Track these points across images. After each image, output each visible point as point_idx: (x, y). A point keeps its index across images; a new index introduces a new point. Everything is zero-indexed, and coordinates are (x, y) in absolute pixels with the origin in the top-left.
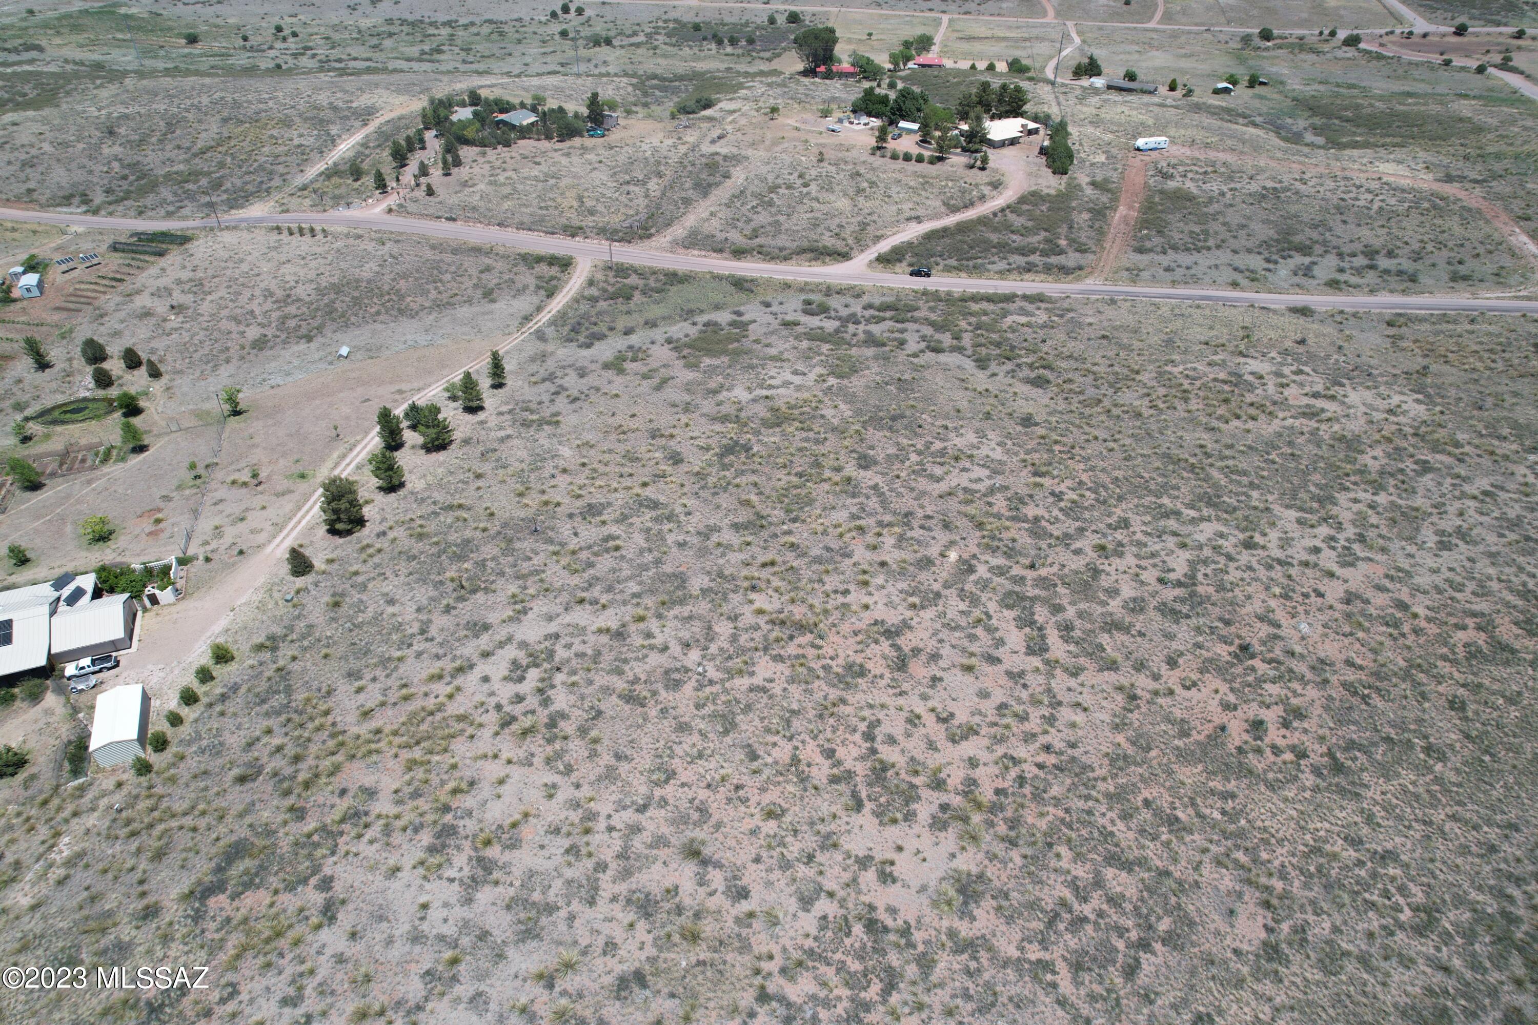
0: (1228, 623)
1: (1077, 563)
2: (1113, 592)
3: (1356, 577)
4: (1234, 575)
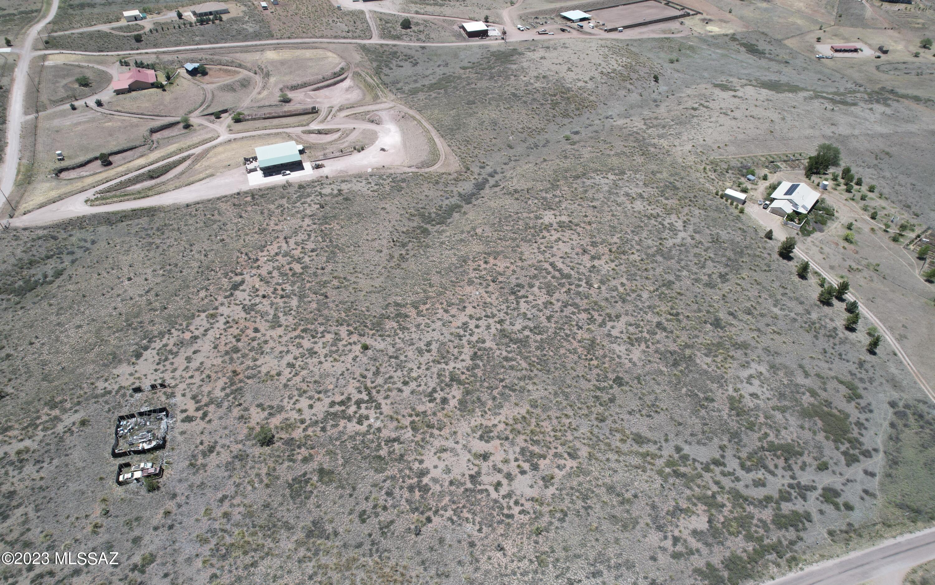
0: (501, 288)
1: (556, 295)
2: (540, 288)
3: (463, 318)
4: (504, 307)
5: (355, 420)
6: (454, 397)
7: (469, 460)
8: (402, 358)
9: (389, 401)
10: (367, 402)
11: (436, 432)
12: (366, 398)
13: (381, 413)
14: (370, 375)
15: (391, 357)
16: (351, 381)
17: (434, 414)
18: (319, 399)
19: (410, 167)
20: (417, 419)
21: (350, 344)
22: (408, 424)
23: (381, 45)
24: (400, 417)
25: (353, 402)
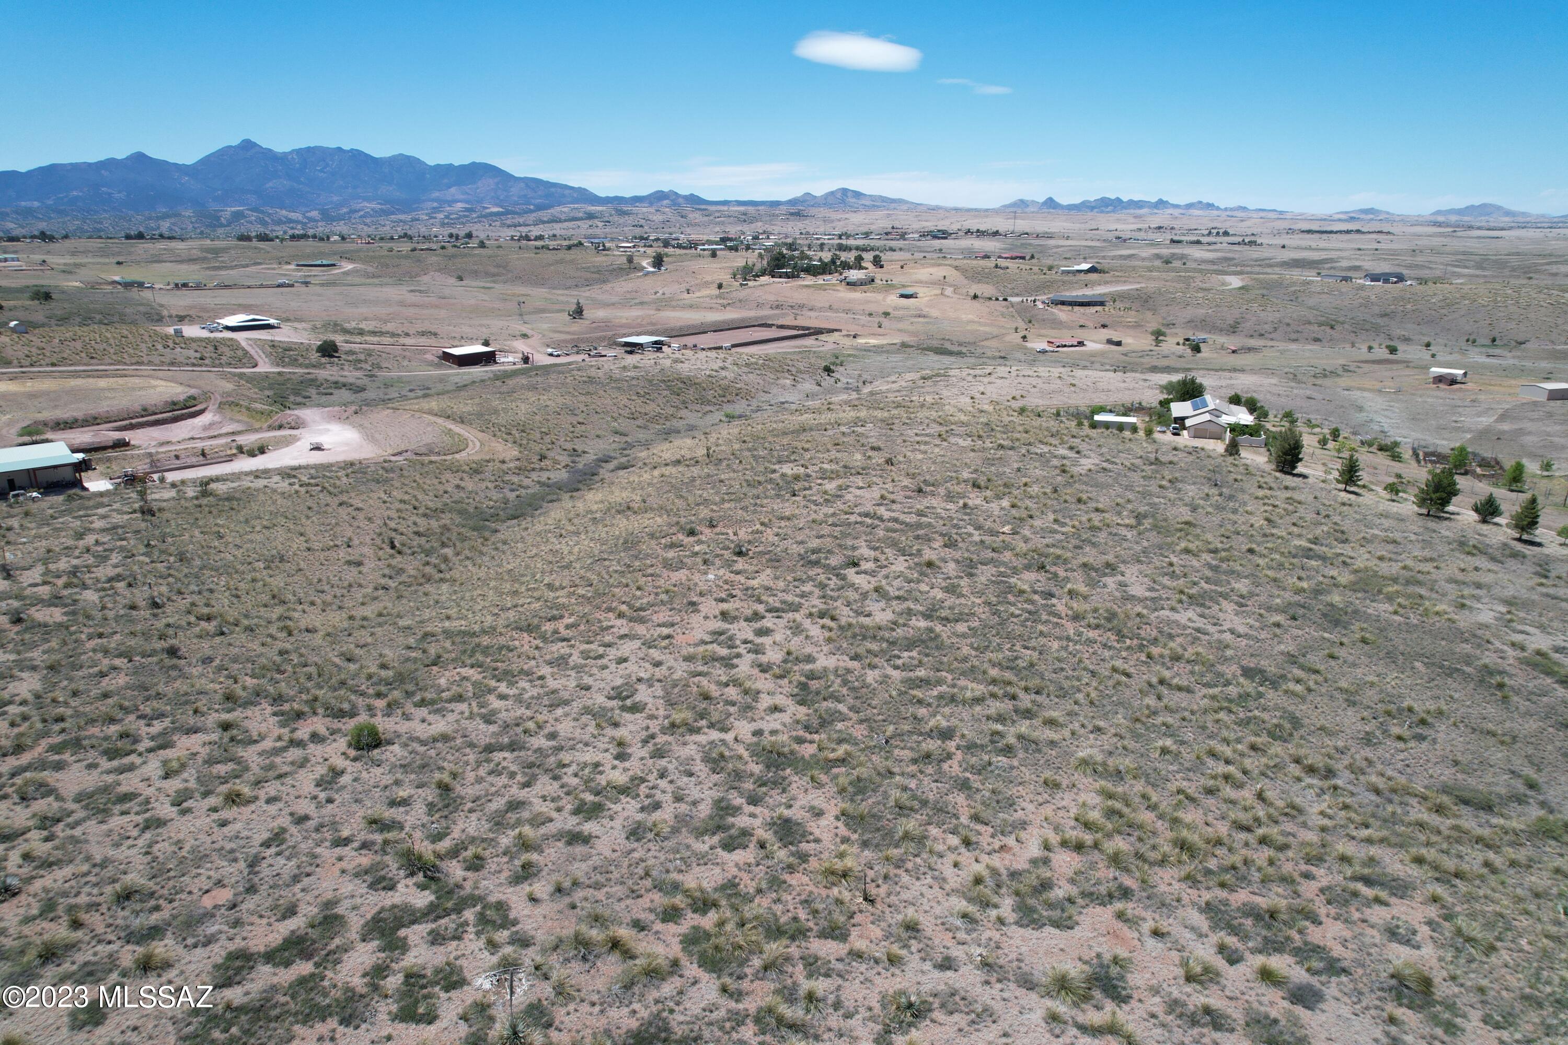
0: (772, 561)
1: (929, 554)
2: (875, 549)
3: (702, 624)
4: (808, 588)
5: (385, 1008)
6: (818, 814)
7: (1053, 1018)
8: (539, 741)
9: (541, 887)
10: (432, 912)
11: (828, 949)
12: (422, 899)
13: (524, 942)
14: (414, 816)
15: (489, 749)
16: (326, 853)
17: (776, 883)
18: (146, 966)
19: (400, 453)
20: (708, 921)
21: (299, 744)
22: (675, 950)
23: (279, 373)
24: (624, 932)
25: (353, 934)
